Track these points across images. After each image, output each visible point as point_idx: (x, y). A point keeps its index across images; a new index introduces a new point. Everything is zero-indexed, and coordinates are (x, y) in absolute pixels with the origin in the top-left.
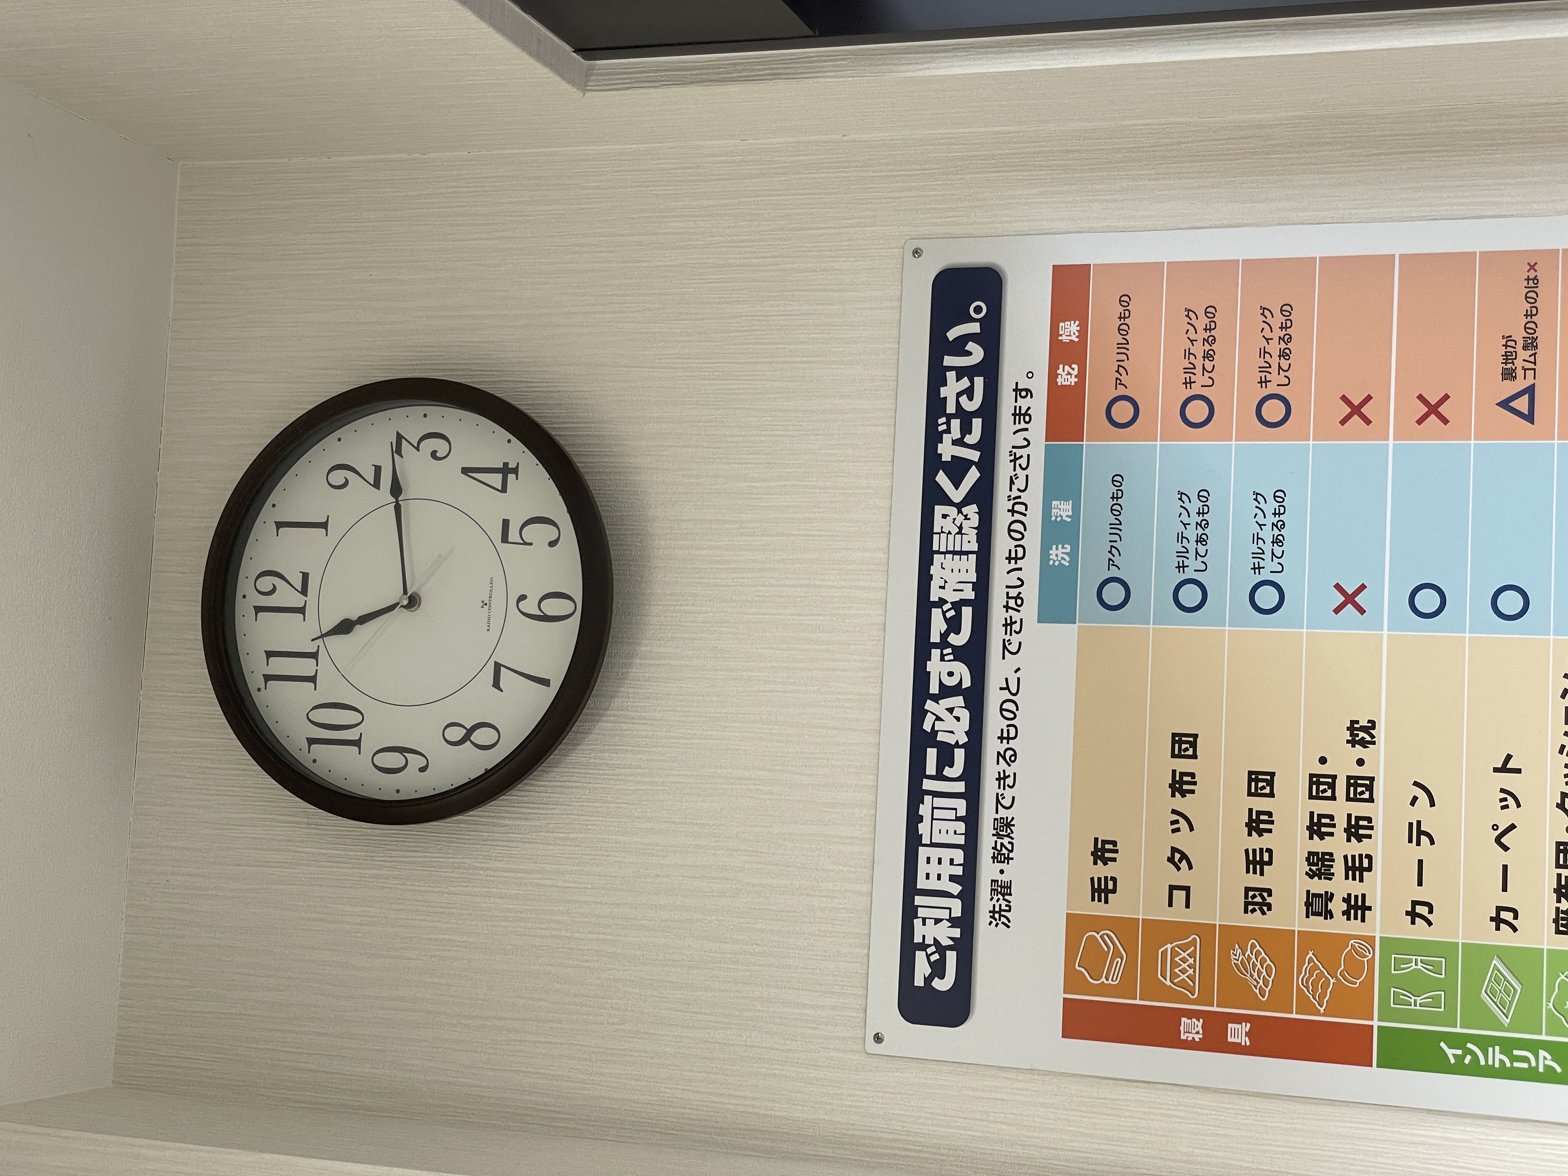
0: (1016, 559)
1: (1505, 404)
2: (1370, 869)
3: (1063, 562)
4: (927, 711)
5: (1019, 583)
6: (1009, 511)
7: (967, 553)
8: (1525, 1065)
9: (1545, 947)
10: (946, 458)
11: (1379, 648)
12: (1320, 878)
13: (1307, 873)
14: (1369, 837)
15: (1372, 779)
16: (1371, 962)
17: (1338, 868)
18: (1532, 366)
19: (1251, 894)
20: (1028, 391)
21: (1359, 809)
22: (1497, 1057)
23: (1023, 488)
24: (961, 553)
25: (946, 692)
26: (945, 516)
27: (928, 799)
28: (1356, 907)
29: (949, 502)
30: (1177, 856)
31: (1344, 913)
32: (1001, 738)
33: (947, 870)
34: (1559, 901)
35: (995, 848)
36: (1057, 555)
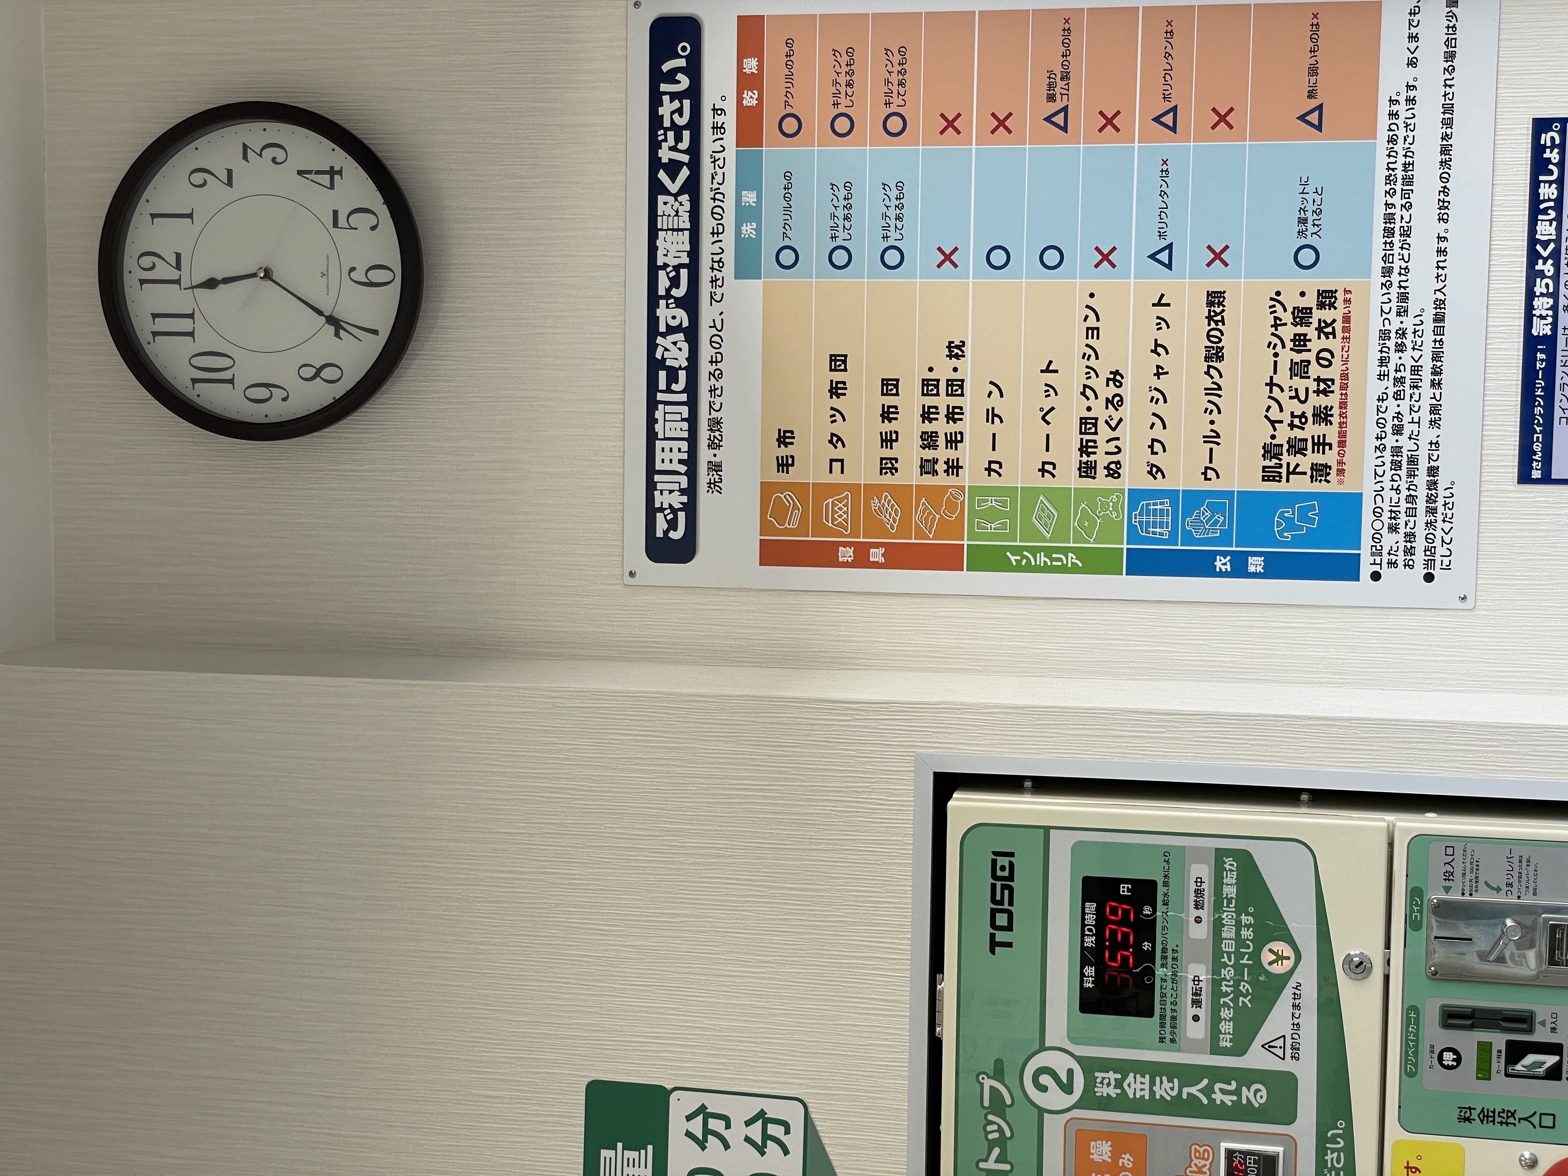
0: (718, 233)
1: (1048, 119)
2: (961, 441)
3: (751, 235)
4: (658, 345)
5: (721, 251)
6: (711, 199)
7: (682, 230)
8: (1060, 564)
9: (1073, 487)
10: (665, 160)
11: (967, 291)
12: (929, 449)
13: (921, 446)
14: (961, 419)
15: (963, 381)
16: (963, 502)
17: (941, 441)
18: (1066, 92)
19: (884, 462)
20: (722, 110)
21: (954, 401)
22: (1042, 559)
23: (721, 182)
24: (678, 230)
25: (671, 330)
26: (665, 203)
27: (661, 406)
28: (953, 467)
29: (667, 192)
30: (835, 439)
31: (945, 471)
32: (711, 362)
33: (677, 456)
34: (1081, 456)
35: (709, 439)
36: (747, 231)
